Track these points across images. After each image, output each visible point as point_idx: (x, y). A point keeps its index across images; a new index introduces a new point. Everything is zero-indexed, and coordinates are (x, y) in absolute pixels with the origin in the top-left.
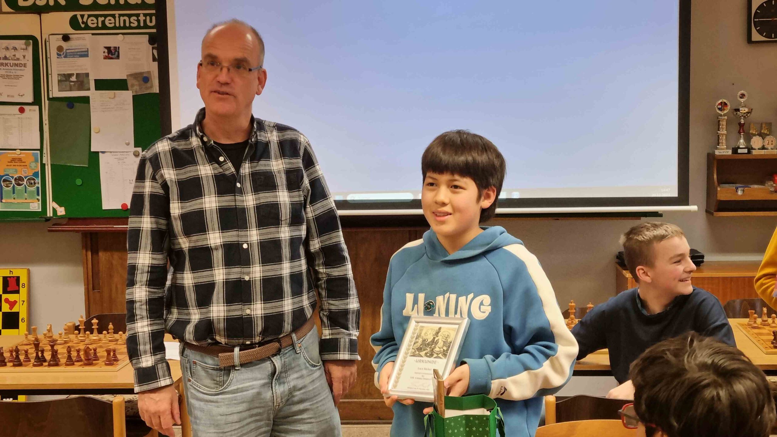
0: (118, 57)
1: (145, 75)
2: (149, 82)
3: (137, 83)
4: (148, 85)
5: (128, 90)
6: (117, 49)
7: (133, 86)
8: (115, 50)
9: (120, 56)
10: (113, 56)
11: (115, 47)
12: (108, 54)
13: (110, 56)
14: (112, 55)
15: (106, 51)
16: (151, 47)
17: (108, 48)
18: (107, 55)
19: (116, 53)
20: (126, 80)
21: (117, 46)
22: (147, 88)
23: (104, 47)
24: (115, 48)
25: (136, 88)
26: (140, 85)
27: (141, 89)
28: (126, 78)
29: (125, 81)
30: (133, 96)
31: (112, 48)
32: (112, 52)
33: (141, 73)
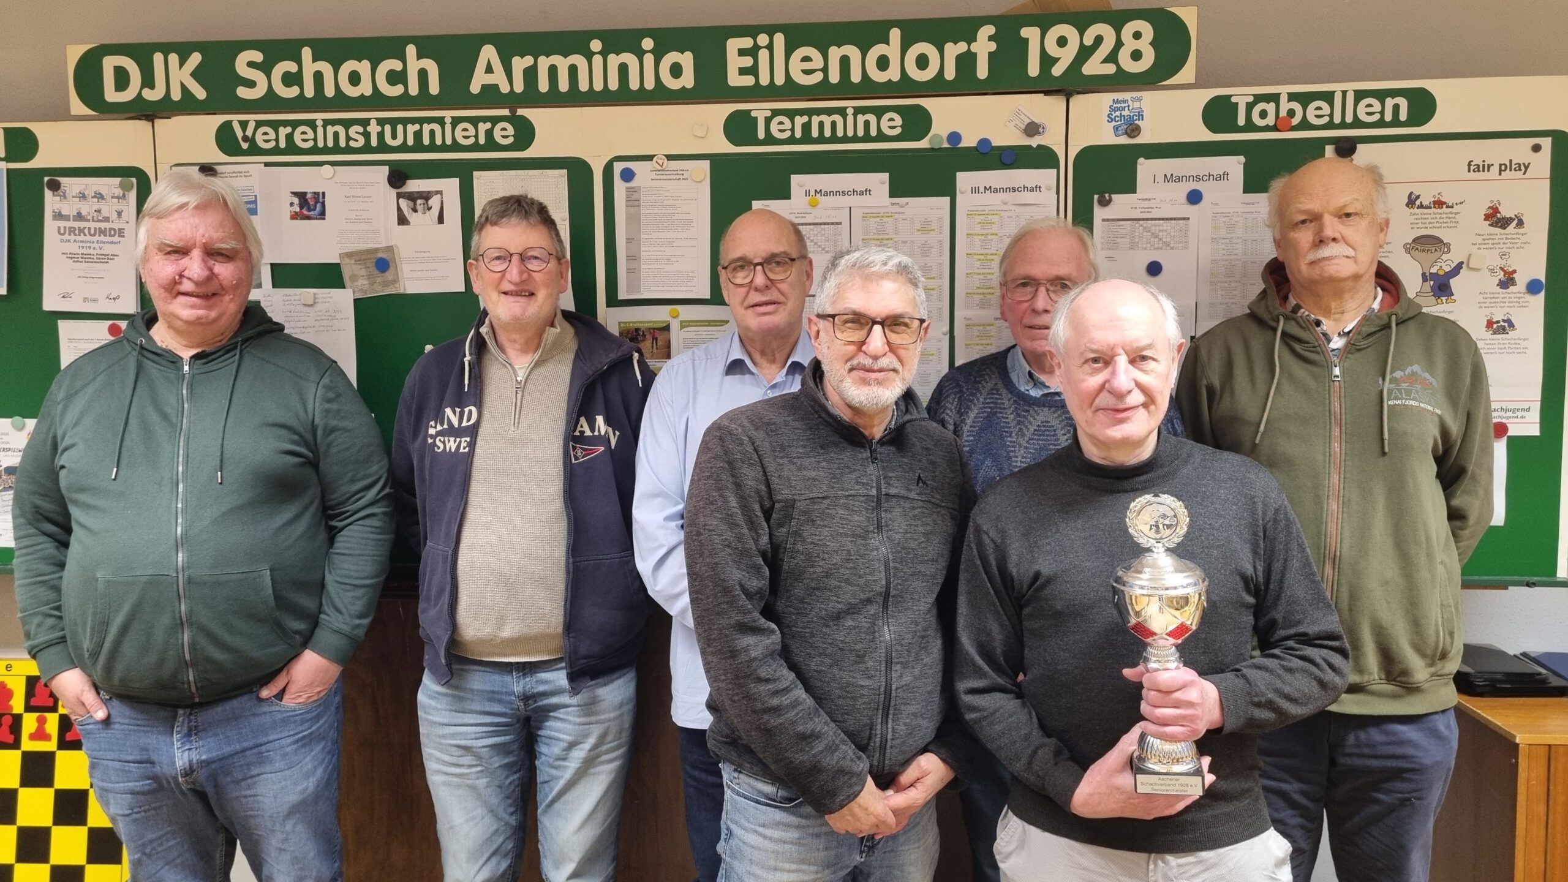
0: (322, 215)
1: (380, 255)
2: (391, 271)
3: (363, 272)
4: (389, 275)
5: (344, 287)
6: (319, 198)
7: (354, 278)
8: (315, 198)
9: (326, 214)
10: (312, 213)
11: (315, 193)
12: (301, 208)
13: (305, 212)
14: (309, 210)
15: (296, 201)
18: (298, 209)
19: (319, 206)
20: (338, 264)
22: (387, 284)
23: (292, 193)
24: (316, 194)
25: (363, 283)
26: (369, 277)
27: (371, 284)
30: (355, 300)
31: (309, 196)
32: (308, 203)
33: (371, 251)
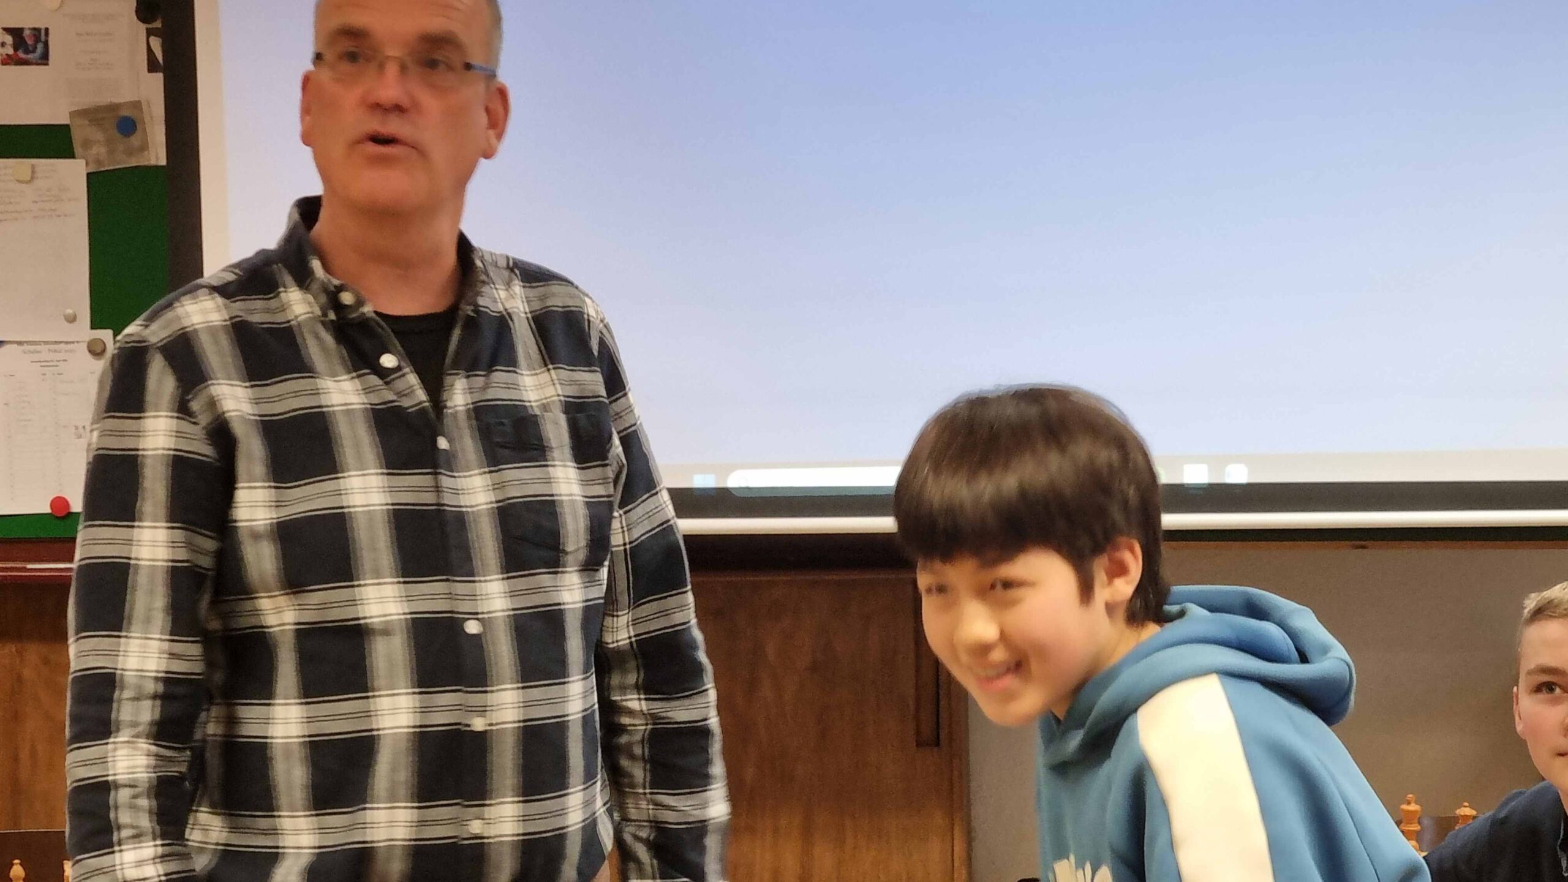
0: (44, 59)
1: (125, 113)
2: (139, 133)
3: (99, 136)
4: (135, 140)
5: (72, 156)
6: (41, 36)
7: (87, 144)
8: (35, 35)
9: (50, 58)
10: (31, 56)
11: (35, 29)
12: (16, 49)
13: (21, 55)
14: (27, 52)
15: (9, 39)
16: (142, 28)
17: (16, 33)
18: (11, 51)
19: (40, 47)
20: (67, 126)
21: (43, 27)
22: (130, 153)
24: (36, 31)
25: (99, 150)
26: (109, 142)
27: (111, 152)
28: (64, 120)
29: (66, 128)
30: (88, 174)
31: (27, 33)
32: (26, 43)
33: (113, 108)
